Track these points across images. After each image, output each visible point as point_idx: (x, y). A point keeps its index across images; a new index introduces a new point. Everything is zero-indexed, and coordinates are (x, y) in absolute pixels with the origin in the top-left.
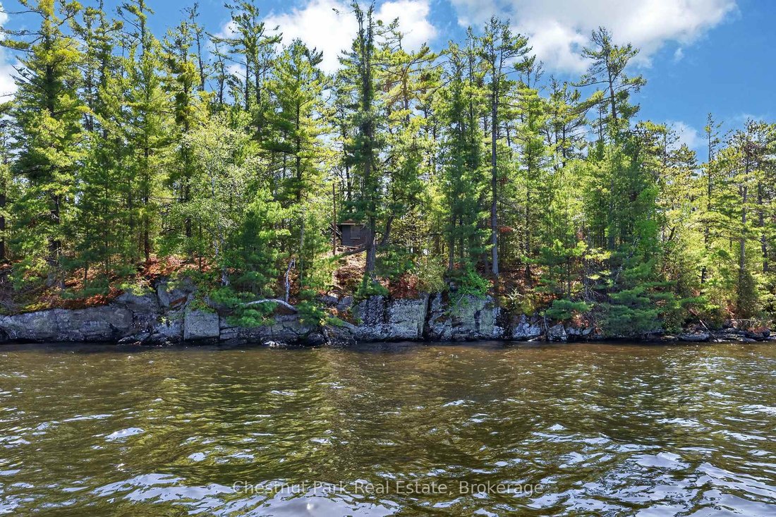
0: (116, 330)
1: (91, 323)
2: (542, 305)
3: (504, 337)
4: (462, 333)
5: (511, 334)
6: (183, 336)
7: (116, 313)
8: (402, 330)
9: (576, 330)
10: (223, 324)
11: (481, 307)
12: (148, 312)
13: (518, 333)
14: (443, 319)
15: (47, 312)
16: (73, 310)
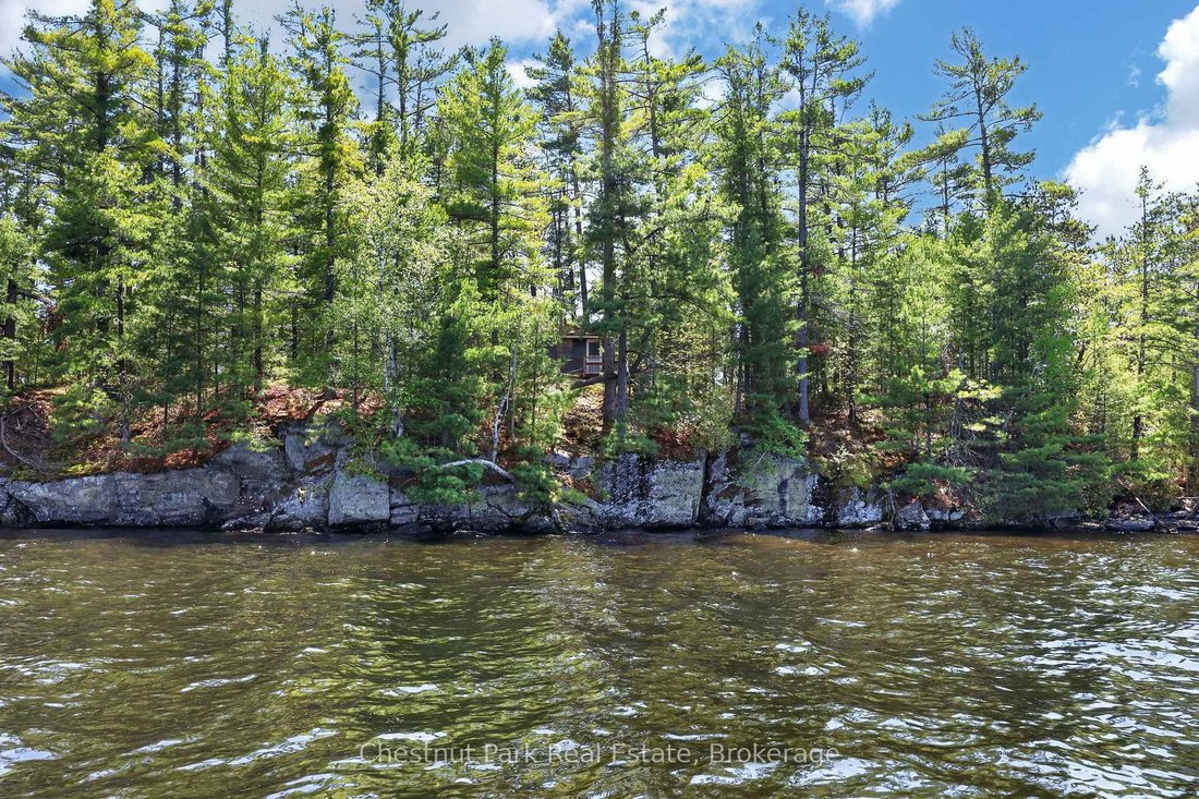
0: (211, 509)
1: (173, 495)
2: (884, 472)
3: (824, 523)
4: (759, 516)
5: (836, 518)
6: (327, 518)
7: (214, 480)
8: (670, 511)
9: (943, 512)
10: (394, 501)
11: (788, 473)
12: (265, 478)
13: (847, 518)
14: (731, 492)
15: (103, 478)
16: (146, 474)
